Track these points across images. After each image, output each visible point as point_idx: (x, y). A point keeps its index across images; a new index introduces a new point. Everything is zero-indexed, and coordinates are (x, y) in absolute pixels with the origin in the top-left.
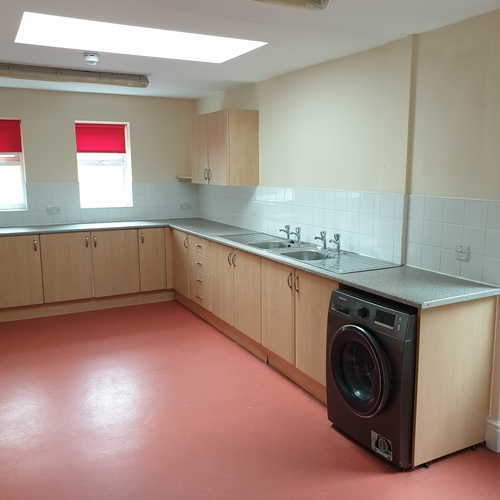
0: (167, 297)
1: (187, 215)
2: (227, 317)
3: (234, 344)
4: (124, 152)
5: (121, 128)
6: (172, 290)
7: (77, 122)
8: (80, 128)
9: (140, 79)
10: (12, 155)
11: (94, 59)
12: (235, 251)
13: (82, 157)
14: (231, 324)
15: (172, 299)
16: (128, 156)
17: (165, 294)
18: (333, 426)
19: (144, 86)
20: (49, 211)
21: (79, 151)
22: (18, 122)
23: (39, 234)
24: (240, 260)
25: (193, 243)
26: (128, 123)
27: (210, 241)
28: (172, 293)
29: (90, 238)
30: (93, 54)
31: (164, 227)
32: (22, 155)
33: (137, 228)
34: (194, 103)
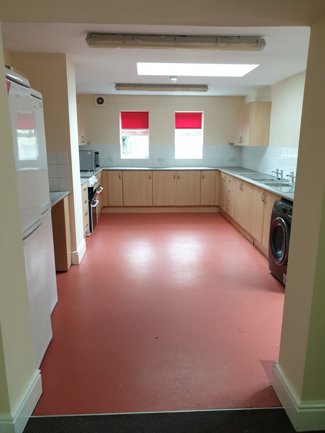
0: (215, 210)
1: (232, 164)
2: (238, 219)
3: (240, 235)
4: (201, 128)
5: (200, 115)
6: (218, 206)
7: (176, 112)
8: (178, 116)
9: (204, 87)
10: (144, 130)
11: (175, 79)
12: (244, 182)
13: (177, 131)
14: (240, 223)
15: (218, 212)
16: (202, 131)
17: (214, 208)
18: (271, 273)
19: (206, 91)
20: (160, 160)
21: (176, 128)
22: (148, 113)
23: (152, 171)
24: (245, 187)
25: (228, 179)
26: (203, 112)
27: (234, 177)
28: (218, 208)
29: (176, 174)
30: (174, 77)
31: (216, 170)
32: (148, 130)
33: (201, 170)
34: (243, 98)
